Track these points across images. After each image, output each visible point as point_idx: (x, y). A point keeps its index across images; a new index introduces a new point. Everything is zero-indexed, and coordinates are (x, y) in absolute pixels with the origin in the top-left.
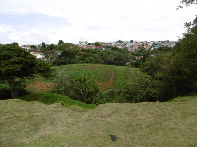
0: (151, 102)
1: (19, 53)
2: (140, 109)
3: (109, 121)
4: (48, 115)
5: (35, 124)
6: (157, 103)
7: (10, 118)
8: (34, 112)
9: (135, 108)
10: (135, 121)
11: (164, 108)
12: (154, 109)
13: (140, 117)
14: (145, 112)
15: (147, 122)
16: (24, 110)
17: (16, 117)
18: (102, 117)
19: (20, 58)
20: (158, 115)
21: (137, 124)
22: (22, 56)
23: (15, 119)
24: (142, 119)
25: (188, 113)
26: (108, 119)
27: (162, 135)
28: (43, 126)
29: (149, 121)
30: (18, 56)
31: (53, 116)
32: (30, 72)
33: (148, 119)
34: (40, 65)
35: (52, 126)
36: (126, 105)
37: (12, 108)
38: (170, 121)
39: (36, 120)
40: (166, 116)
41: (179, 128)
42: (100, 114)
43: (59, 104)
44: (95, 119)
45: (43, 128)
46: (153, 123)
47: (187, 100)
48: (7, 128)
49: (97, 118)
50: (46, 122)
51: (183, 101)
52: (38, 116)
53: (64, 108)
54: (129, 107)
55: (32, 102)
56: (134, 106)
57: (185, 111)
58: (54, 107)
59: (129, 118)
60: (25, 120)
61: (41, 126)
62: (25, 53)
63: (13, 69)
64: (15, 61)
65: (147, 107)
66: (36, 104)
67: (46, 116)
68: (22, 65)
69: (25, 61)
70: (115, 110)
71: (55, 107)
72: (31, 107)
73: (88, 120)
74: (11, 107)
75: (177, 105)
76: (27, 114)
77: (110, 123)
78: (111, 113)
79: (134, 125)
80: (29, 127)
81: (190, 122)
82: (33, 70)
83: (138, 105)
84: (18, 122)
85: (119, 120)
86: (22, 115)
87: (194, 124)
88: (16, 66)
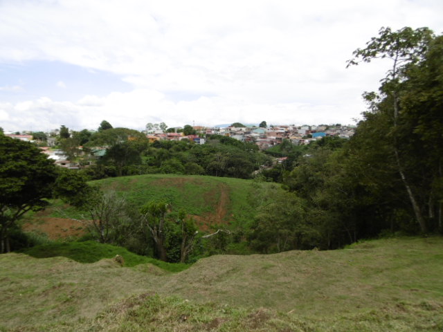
0: (304, 251)
1: (17, 151)
2: (280, 265)
3: (221, 290)
4: (93, 282)
5: (68, 300)
6: (316, 252)
7: (11, 291)
8: (61, 277)
9: (272, 263)
10: (271, 287)
11: (327, 261)
12: (309, 263)
13: (282, 279)
14: (292, 269)
15: (293, 289)
16: (37, 275)
17: (23, 288)
18: (206, 283)
19: (20, 163)
20: (315, 274)
21: (274, 292)
22: (26, 159)
23: (23, 293)
24: (285, 283)
25: (372, 269)
26: (219, 286)
27: (322, 308)
28: (85, 304)
29: (298, 286)
30: (16, 158)
31: (103, 284)
32: (40, 194)
33: (296, 283)
34: (65, 180)
35: (104, 303)
36: (253, 258)
37: (11, 272)
38: (337, 283)
39: (68, 293)
40: (331, 276)
41: (352, 295)
42: (201, 277)
43: (112, 260)
44: (191, 286)
45: (86, 307)
46: (305, 289)
47: (373, 246)
48: (8, 309)
49: (196, 285)
50: (91, 297)
51: (365, 247)
52: (71, 285)
53: (123, 269)
54: (259, 262)
55: (52, 258)
56: (269, 259)
57: (366, 266)
58: (102, 267)
59: (259, 283)
60: (45, 293)
61: (82, 303)
62: (32, 151)
63: (5, 188)
64: (10, 169)
65: (296, 260)
66: (62, 264)
67: (89, 285)
68: (26, 178)
69: (30, 170)
70: (231, 268)
71: (104, 267)
72: (52, 268)
73: (178, 289)
74: (7, 270)
75: (353, 255)
76: (46, 282)
77: (222, 293)
78: (223, 275)
79: (269, 294)
80: (57, 306)
81: (372, 284)
82: (47, 189)
83: (278, 258)
84: (29, 297)
85: (241, 286)
86: (36, 285)
87: (382, 288)
88: (12, 182)
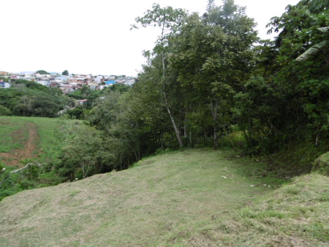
0: (105, 174)
2: (85, 190)
3: (27, 227)
6: (114, 173)
9: (78, 189)
10: (78, 212)
11: (123, 179)
12: (109, 184)
13: (88, 203)
14: (96, 192)
15: (98, 209)
18: (10, 223)
20: (115, 192)
21: (81, 217)
24: (91, 205)
25: (155, 180)
26: (25, 223)
27: (122, 222)
29: (102, 206)
33: (100, 203)
36: (60, 188)
38: (132, 197)
40: (127, 191)
41: (144, 204)
42: (5, 218)
46: (108, 206)
47: (153, 162)
51: (149, 163)
54: (66, 190)
56: (76, 186)
57: (151, 178)
59: (66, 211)
65: (98, 183)
70: (38, 202)
75: (141, 171)
77: (29, 230)
78: (29, 211)
79: (76, 220)
81: (157, 191)
83: (83, 183)
85: (48, 219)
87: (163, 193)
